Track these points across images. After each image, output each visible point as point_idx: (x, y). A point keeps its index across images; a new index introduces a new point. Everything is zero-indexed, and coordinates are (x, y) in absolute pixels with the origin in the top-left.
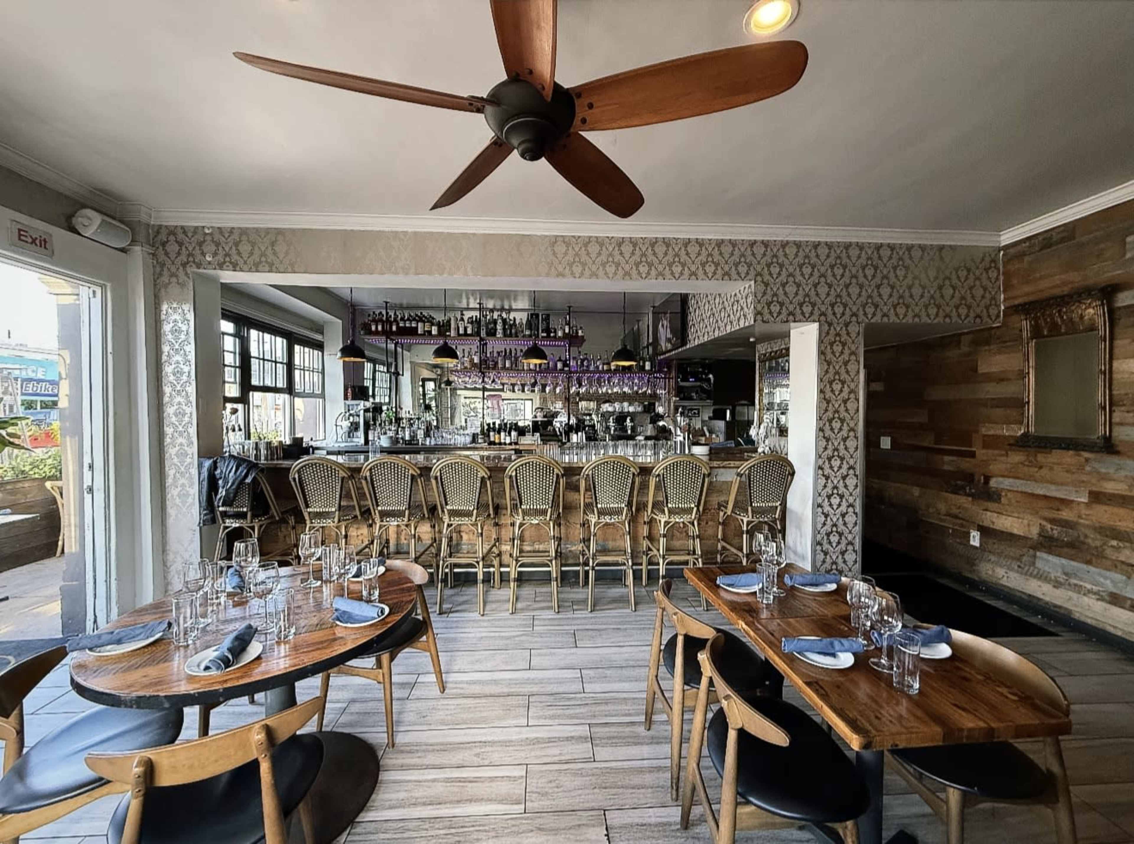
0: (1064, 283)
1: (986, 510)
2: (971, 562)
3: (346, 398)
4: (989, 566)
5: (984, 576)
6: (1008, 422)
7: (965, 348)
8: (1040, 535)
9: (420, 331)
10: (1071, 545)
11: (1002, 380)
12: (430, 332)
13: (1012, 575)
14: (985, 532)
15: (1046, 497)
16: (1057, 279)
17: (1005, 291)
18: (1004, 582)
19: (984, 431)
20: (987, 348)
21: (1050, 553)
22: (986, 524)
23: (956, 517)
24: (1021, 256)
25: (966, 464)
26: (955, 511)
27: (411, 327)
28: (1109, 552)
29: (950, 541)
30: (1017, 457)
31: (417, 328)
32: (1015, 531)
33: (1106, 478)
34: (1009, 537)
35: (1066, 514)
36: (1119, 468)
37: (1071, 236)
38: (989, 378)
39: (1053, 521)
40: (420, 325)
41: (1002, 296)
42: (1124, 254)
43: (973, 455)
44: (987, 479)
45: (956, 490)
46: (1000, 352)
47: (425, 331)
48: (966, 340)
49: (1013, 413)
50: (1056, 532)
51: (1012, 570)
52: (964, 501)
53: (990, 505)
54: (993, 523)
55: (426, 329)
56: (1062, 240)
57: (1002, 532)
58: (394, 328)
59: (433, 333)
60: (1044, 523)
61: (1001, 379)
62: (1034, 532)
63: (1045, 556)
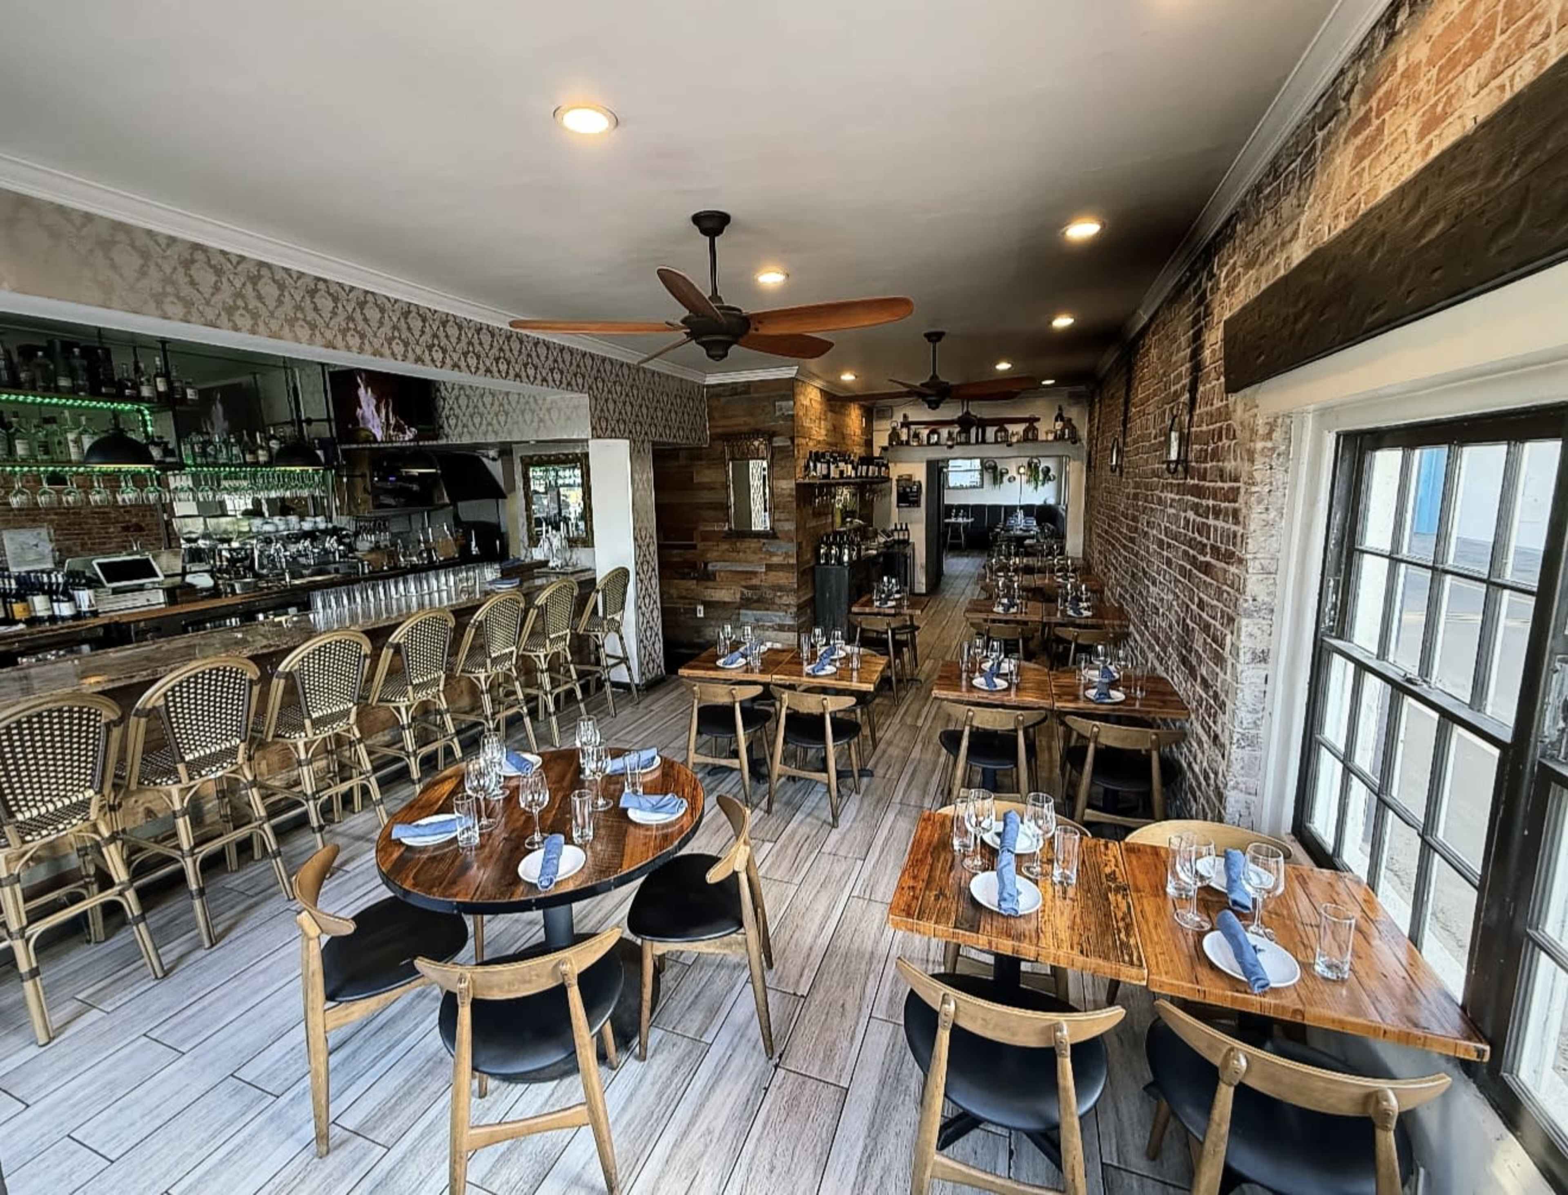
0: (746, 424)
1: (707, 588)
2: (698, 631)
4: (708, 629)
6: (718, 521)
7: (682, 462)
8: (741, 599)
10: (758, 601)
11: (712, 489)
14: (707, 605)
15: (743, 572)
16: (741, 420)
17: (709, 421)
19: (702, 528)
20: (699, 463)
21: (747, 609)
22: (708, 599)
23: (685, 598)
24: (718, 396)
25: (689, 555)
26: (684, 593)
28: (777, 600)
29: (682, 618)
30: (725, 546)
32: (726, 600)
33: (772, 554)
34: (724, 604)
35: (755, 582)
36: (780, 547)
37: (747, 392)
38: (703, 487)
39: (746, 587)
41: (708, 425)
42: (775, 413)
43: (694, 547)
44: (706, 565)
45: (684, 577)
46: (709, 468)
48: (682, 454)
49: (720, 514)
50: (748, 593)
52: (692, 584)
53: (711, 584)
54: (713, 597)
56: (743, 393)
57: (719, 602)
60: (742, 590)
61: (710, 488)
62: (737, 597)
63: (744, 612)
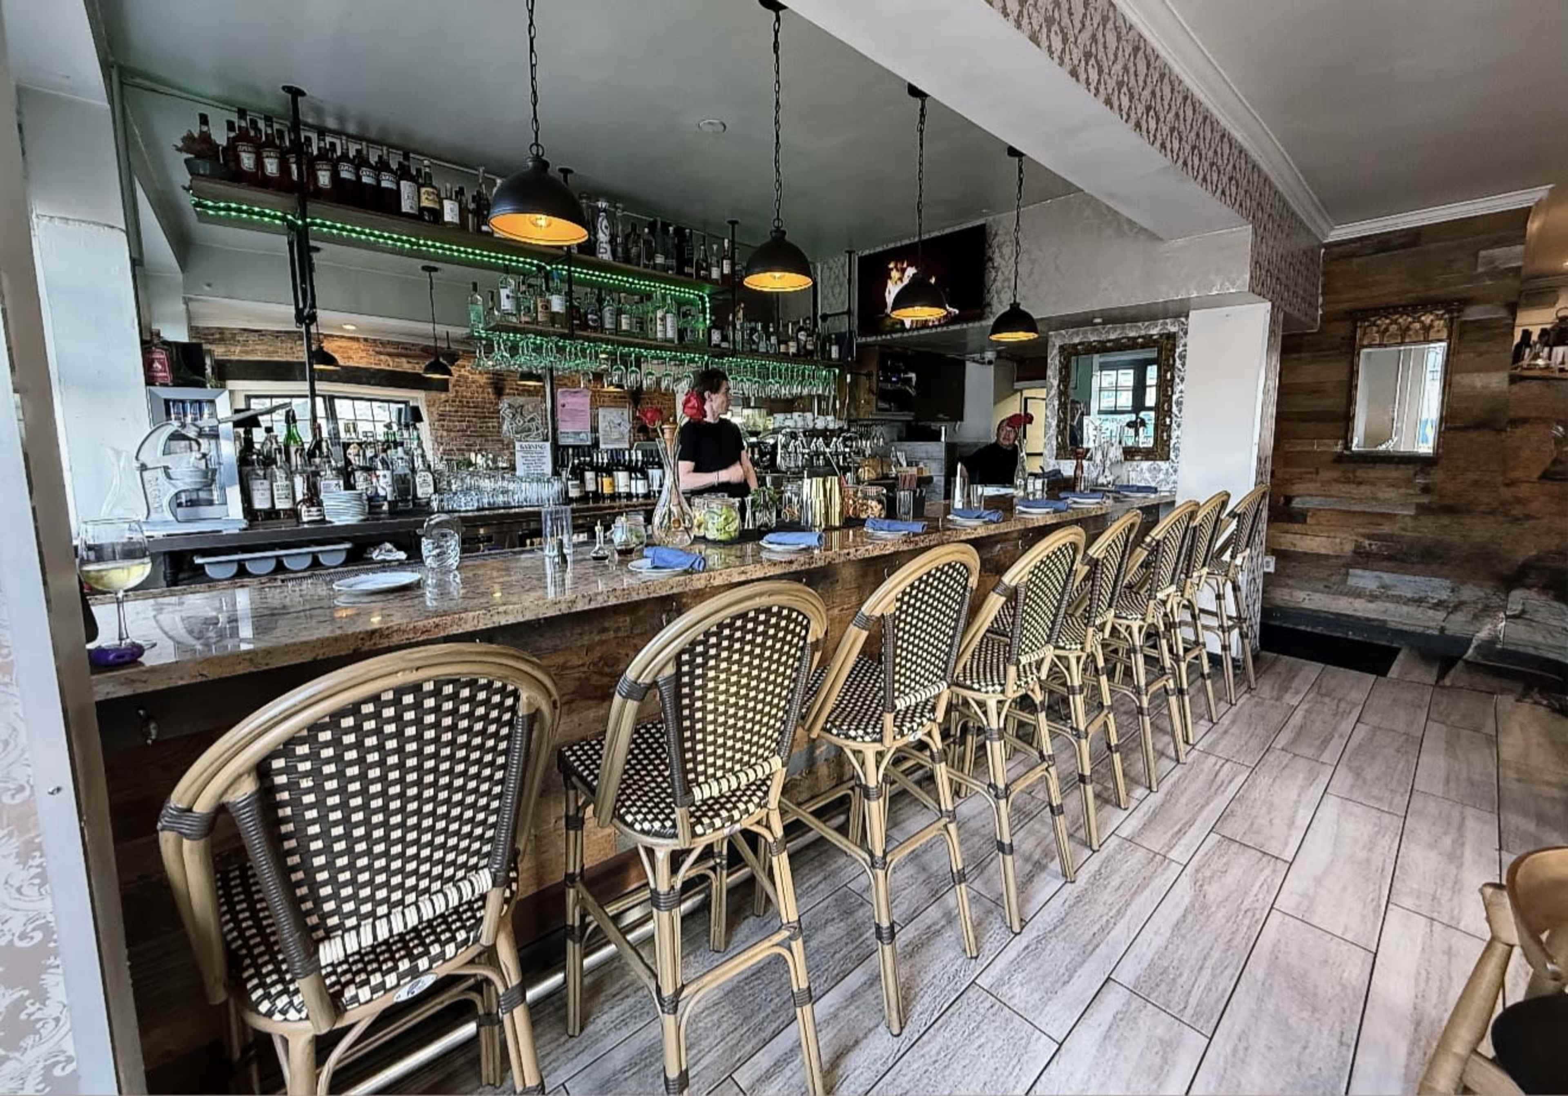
0: (1403, 293)
1: (1287, 532)
3: (150, 381)
4: (1286, 591)
5: (1279, 602)
6: (1322, 437)
8: (1355, 552)
9: (406, 206)
10: (1392, 557)
11: (1314, 392)
12: (437, 214)
13: (1317, 596)
14: (1284, 555)
15: (1364, 513)
17: (1323, 294)
18: (1307, 605)
19: (1287, 448)
20: (1295, 356)
21: (1365, 569)
22: (1285, 547)
27: (377, 188)
30: (1330, 474)
31: (397, 193)
32: (1323, 551)
34: (1318, 558)
35: (1388, 528)
39: (1372, 536)
40: (406, 187)
41: (1320, 300)
42: (1476, 269)
44: (1292, 498)
47: (422, 209)
49: (1329, 428)
50: (1375, 546)
51: (1317, 591)
53: (1296, 527)
54: (1294, 545)
55: (425, 203)
56: (1403, 246)
57: (1306, 554)
58: (324, 178)
59: (447, 218)
60: (1361, 540)
61: (1312, 391)
62: (1349, 548)
63: (1359, 572)
